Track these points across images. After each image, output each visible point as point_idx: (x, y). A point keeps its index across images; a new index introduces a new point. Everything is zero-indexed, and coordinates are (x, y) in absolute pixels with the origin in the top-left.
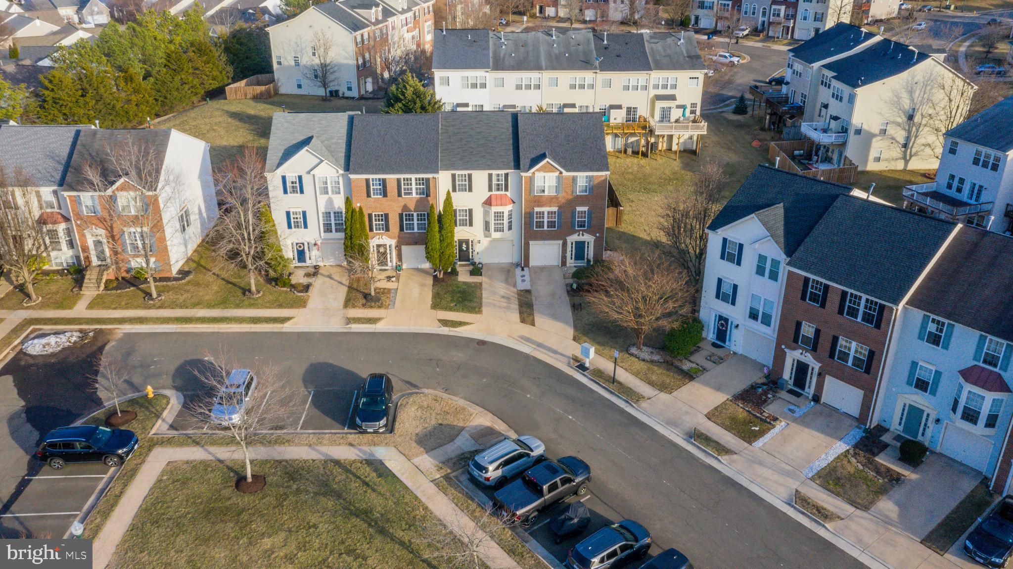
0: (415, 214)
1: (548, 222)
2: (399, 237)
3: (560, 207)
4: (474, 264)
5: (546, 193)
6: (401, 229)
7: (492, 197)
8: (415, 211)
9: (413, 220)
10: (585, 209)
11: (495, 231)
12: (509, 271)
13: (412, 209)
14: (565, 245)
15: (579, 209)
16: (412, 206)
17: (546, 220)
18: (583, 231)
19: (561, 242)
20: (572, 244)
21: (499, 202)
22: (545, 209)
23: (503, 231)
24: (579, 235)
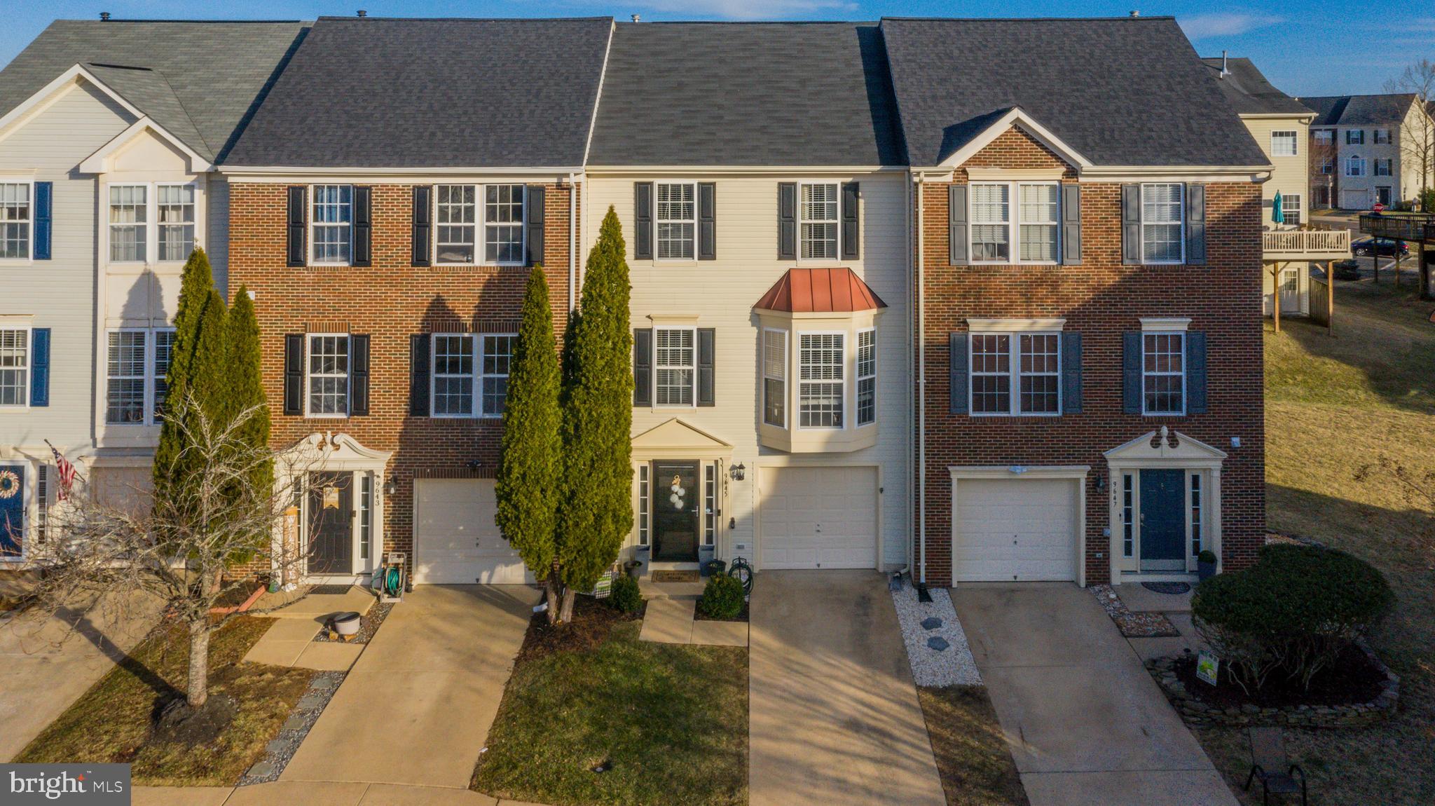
0: (479, 340)
1: (1025, 381)
2: (404, 438)
3: (1072, 318)
4: (712, 569)
5: (1015, 258)
6: (418, 404)
7: (795, 279)
8: (477, 328)
9: (467, 367)
10: (1178, 326)
11: (805, 421)
12: (864, 602)
13: (467, 318)
14: (1098, 484)
15: (1152, 326)
16: (465, 308)
17: (1015, 374)
18: (1174, 424)
19: (1080, 473)
20: (1128, 480)
21: (822, 296)
22: (1013, 326)
23: (839, 423)
24: (1156, 443)
